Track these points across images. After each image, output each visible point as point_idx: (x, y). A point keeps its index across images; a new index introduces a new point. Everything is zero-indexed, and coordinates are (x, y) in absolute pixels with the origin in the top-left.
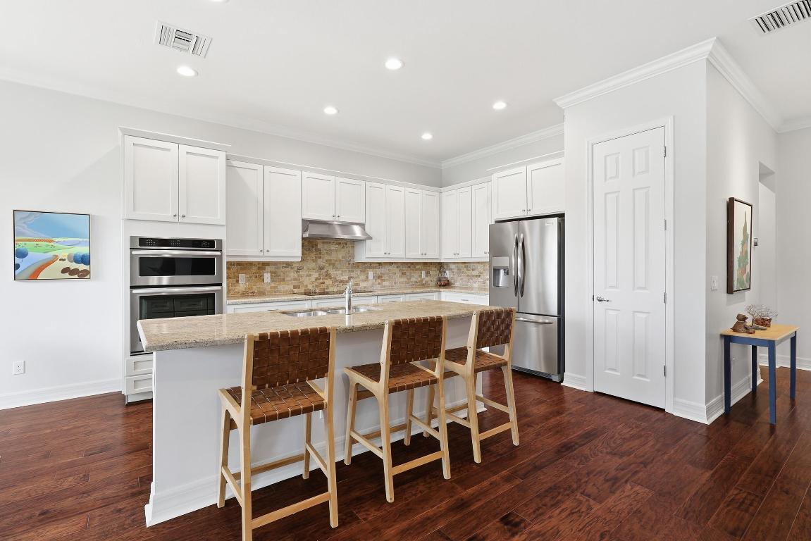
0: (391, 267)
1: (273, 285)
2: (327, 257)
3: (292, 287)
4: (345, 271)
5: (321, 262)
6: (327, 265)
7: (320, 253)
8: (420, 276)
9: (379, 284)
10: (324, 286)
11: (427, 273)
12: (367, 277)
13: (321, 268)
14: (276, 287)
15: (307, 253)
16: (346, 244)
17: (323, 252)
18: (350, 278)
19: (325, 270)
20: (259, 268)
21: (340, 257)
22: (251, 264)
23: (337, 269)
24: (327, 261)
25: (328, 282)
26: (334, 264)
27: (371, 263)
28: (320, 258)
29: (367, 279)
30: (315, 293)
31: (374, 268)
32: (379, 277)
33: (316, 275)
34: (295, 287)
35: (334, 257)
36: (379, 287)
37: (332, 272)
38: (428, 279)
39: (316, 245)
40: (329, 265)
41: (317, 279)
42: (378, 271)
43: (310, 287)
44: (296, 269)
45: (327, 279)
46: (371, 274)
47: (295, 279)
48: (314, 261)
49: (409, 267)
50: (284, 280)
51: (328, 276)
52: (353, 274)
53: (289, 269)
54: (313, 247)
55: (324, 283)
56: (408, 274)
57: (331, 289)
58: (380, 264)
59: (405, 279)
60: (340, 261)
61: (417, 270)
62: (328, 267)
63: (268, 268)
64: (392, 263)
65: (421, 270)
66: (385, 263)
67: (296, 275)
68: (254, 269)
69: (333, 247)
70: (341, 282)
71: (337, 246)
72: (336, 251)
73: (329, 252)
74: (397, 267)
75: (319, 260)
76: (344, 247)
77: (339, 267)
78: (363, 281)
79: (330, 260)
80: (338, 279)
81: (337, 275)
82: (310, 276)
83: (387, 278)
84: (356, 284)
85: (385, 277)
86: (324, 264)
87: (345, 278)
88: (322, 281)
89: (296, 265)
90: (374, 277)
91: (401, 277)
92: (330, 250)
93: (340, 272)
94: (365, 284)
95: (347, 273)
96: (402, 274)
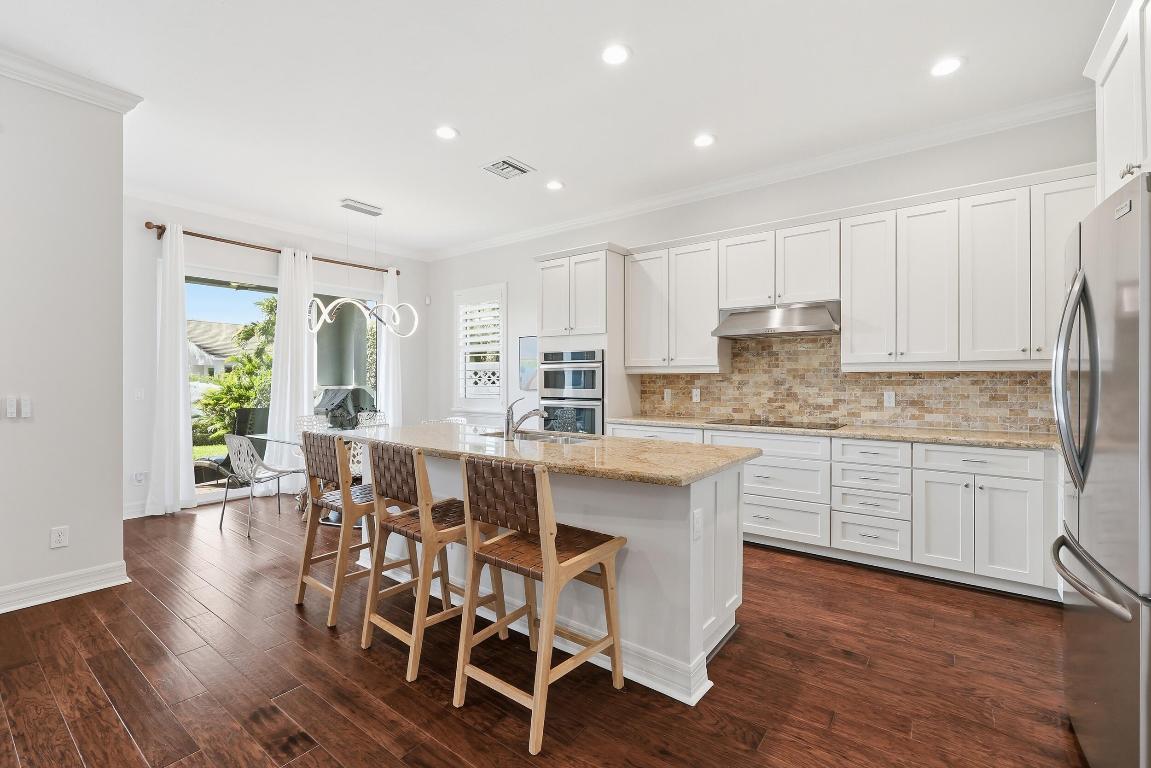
0: (949, 383)
1: (704, 405)
2: (789, 365)
3: (731, 410)
4: (829, 390)
5: (777, 373)
6: (791, 378)
7: (777, 359)
9: (913, 417)
10: (783, 413)
12: (881, 402)
13: (778, 383)
14: (707, 409)
16: (830, 340)
17: (782, 356)
18: (837, 402)
19: (787, 386)
20: (687, 382)
21: (816, 364)
22: (678, 376)
23: (809, 385)
24: (789, 371)
25: (792, 406)
26: (802, 377)
27: (890, 375)
28: (777, 367)
29: (879, 406)
30: (767, 423)
31: (899, 383)
32: (913, 403)
33: (770, 394)
34: (735, 410)
35: (802, 363)
36: (914, 423)
37: (799, 390)
39: (770, 346)
40: (794, 377)
41: (770, 400)
42: (912, 392)
43: (759, 412)
44: (737, 384)
45: (789, 402)
46: (889, 397)
47: (736, 399)
48: (765, 372)
49: (1021, 383)
50: (719, 399)
51: (791, 395)
52: (842, 396)
53: (725, 384)
54: (763, 349)
55: (783, 407)
56: (1013, 399)
57: (796, 419)
58: (916, 375)
59: (1005, 412)
60: (815, 371)
62: (789, 381)
63: (698, 383)
64: (957, 374)
66: (933, 375)
67: (737, 393)
68: (681, 383)
69: (802, 347)
70: (819, 407)
71: (810, 345)
72: (808, 353)
73: (793, 356)
74: (975, 383)
75: (774, 369)
76: (823, 346)
77: (813, 380)
78: (871, 408)
79: (795, 370)
80: (811, 401)
81: (810, 396)
82: (759, 394)
83: (940, 406)
84: (852, 414)
85: (932, 403)
86: (783, 376)
87: (827, 401)
88: (780, 404)
89: (737, 377)
90: (898, 403)
91: (988, 405)
92: (796, 353)
93: (816, 390)
94: (874, 415)
95: (831, 393)
96: (993, 398)
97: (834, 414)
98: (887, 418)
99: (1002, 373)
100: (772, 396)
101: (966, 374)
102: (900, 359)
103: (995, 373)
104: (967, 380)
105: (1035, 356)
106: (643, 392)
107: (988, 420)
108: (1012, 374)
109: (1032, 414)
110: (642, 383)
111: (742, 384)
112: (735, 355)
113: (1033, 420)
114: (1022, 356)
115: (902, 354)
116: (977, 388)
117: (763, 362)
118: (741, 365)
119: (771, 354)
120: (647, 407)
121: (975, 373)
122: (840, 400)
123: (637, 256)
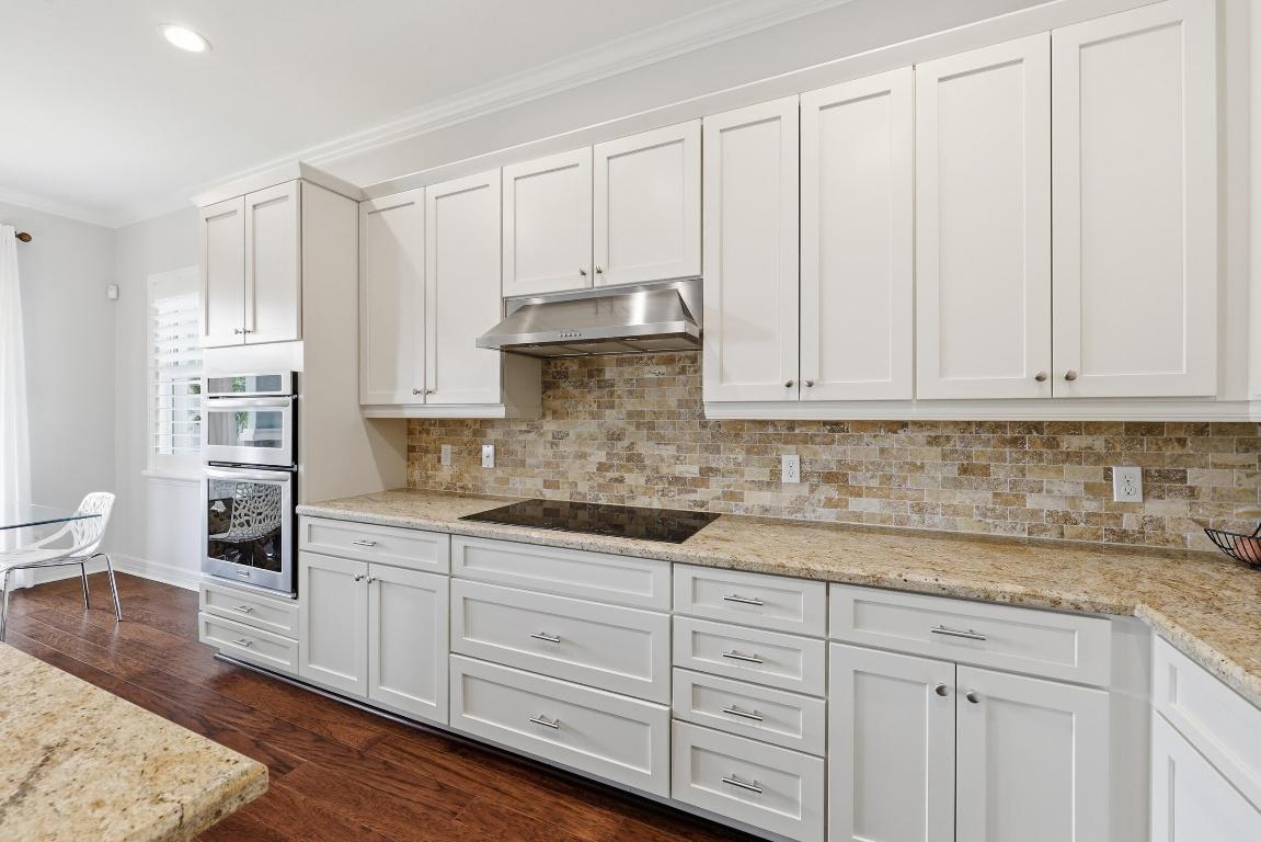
0: (891, 441)
1: (499, 473)
2: (631, 404)
3: (539, 483)
4: (692, 450)
5: (613, 418)
6: (632, 429)
7: (611, 394)
8: (1101, 489)
10: (622, 490)
11: (1157, 482)
12: (776, 474)
13: (615, 437)
14: (506, 481)
15: (576, 392)
17: (620, 389)
18: (707, 472)
19: (626, 443)
20: (475, 433)
21: (673, 403)
22: (461, 422)
23: (661, 440)
24: (630, 415)
25: (634, 479)
26: (651, 426)
28: (613, 407)
29: (774, 481)
31: (807, 440)
32: (829, 478)
33: (601, 456)
34: (548, 484)
35: (649, 403)
36: (831, 514)
37: (646, 448)
38: (1168, 509)
39: (601, 371)
40: (638, 426)
41: (602, 467)
42: (827, 456)
44: (550, 438)
45: (630, 471)
46: (790, 465)
47: (548, 464)
48: (593, 416)
49: (1014, 442)
50: (523, 463)
51: (635, 460)
52: (716, 461)
53: (532, 436)
54: (591, 376)
55: (621, 480)
56: (1001, 473)
58: (835, 426)
59: (985, 497)
60: (671, 415)
61: (1070, 457)
63: (493, 434)
64: (904, 425)
65: (1105, 461)
66: (863, 425)
67: (550, 453)
68: (467, 435)
69: (651, 372)
71: (663, 369)
73: (637, 388)
74: (933, 441)
75: (608, 412)
76: (683, 371)
77: (669, 433)
78: (760, 485)
79: (641, 414)
80: (664, 470)
81: (662, 460)
82: (583, 456)
83: (875, 483)
84: (731, 496)
85: (859, 479)
86: (621, 424)
87: (690, 470)
88: (616, 475)
89: (550, 426)
90: (804, 477)
91: (957, 484)
92: (641, 382)
93: (671, 450)
94: (765, 498)
95: (696, 455)
96: (964, 470)
97: (701, 494)
98: (785, 504)
99: (980, 424)
100: (604, 460)
101: (919, 425)
102: (806, 394)
103: (969, 423)
104: (921, 436)
105: (1062, 390)
106: (411, 449)
107: (956, 512)
108: (998, 426)
109: (1032, 502)
110: (410, 432)
111: (558, 437)
112: (547, 386)
113: (1034, 513)
114: (1036, 391)
115: (810, 385)
116: (937, 450)
117: (590, 398)
118: (557, 404)
119: (601, 385)
120: (417, 475)
121: (934, 424)
122: (711, 469)
123: (378, 203)
